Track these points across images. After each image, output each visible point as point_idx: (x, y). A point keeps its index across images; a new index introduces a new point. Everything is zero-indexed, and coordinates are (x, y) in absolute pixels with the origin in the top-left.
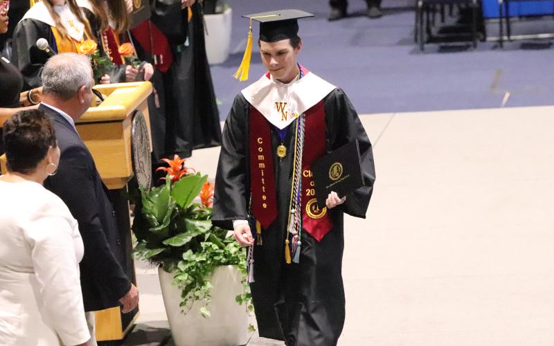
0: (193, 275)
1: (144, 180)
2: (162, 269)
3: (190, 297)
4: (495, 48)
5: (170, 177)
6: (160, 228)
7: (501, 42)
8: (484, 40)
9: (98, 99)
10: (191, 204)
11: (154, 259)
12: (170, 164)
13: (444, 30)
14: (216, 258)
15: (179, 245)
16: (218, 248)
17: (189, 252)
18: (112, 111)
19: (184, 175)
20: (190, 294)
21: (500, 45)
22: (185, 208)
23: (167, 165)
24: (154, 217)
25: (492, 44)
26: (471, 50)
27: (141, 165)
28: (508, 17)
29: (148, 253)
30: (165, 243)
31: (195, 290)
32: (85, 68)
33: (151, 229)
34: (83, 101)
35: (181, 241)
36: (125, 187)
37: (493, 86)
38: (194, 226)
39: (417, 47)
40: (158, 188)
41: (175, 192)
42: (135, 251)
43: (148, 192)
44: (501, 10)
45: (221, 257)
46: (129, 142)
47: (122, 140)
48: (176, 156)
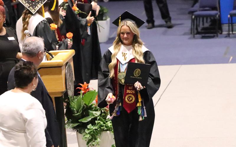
0: (92, 135)
1: (71, 93)
2: (78, 132)
3: (90, 145)
4: (226, 37)
5: (82, 92)
6: (77, 114)
7: (229, 34)
8: (221, 33)
9: (51, 57)
10: (91, 104)
11: (74, 128)
12: (82, 86)
13: (203, 29)
14: (102, 128)
15: (86, 122)
16: (103, 123)
17: (90, 125)
18: (57, 62)
19: (89, 91)
20: (90, 143)
21: (228, 36)
22: (89, 105)
23: (81, 87)
24: (75, 109)
25: (225, 36)
26: (216, 38)
27: (70, 86)
28: (232, 24)
29: (72, 125)
30: (79, 121)
31: (92, 142)
32: (41, 43)
33: (73, 115)
34: (40, 58)
35: (87, 120)
36: (62, 96)
37: (225, 54)
38: (92, 113)
39: (192, 36)
40: (77, 97)
41: (84, 98)
42: (66, 124)
43: (72, 98)
44: (229, 20)
45: (104, 127)
46: (65, 76)
47: (61, 75)
48: (85, 83)
